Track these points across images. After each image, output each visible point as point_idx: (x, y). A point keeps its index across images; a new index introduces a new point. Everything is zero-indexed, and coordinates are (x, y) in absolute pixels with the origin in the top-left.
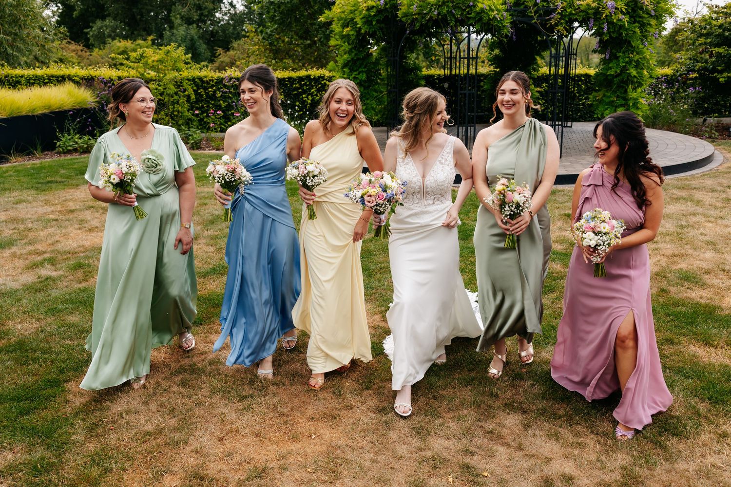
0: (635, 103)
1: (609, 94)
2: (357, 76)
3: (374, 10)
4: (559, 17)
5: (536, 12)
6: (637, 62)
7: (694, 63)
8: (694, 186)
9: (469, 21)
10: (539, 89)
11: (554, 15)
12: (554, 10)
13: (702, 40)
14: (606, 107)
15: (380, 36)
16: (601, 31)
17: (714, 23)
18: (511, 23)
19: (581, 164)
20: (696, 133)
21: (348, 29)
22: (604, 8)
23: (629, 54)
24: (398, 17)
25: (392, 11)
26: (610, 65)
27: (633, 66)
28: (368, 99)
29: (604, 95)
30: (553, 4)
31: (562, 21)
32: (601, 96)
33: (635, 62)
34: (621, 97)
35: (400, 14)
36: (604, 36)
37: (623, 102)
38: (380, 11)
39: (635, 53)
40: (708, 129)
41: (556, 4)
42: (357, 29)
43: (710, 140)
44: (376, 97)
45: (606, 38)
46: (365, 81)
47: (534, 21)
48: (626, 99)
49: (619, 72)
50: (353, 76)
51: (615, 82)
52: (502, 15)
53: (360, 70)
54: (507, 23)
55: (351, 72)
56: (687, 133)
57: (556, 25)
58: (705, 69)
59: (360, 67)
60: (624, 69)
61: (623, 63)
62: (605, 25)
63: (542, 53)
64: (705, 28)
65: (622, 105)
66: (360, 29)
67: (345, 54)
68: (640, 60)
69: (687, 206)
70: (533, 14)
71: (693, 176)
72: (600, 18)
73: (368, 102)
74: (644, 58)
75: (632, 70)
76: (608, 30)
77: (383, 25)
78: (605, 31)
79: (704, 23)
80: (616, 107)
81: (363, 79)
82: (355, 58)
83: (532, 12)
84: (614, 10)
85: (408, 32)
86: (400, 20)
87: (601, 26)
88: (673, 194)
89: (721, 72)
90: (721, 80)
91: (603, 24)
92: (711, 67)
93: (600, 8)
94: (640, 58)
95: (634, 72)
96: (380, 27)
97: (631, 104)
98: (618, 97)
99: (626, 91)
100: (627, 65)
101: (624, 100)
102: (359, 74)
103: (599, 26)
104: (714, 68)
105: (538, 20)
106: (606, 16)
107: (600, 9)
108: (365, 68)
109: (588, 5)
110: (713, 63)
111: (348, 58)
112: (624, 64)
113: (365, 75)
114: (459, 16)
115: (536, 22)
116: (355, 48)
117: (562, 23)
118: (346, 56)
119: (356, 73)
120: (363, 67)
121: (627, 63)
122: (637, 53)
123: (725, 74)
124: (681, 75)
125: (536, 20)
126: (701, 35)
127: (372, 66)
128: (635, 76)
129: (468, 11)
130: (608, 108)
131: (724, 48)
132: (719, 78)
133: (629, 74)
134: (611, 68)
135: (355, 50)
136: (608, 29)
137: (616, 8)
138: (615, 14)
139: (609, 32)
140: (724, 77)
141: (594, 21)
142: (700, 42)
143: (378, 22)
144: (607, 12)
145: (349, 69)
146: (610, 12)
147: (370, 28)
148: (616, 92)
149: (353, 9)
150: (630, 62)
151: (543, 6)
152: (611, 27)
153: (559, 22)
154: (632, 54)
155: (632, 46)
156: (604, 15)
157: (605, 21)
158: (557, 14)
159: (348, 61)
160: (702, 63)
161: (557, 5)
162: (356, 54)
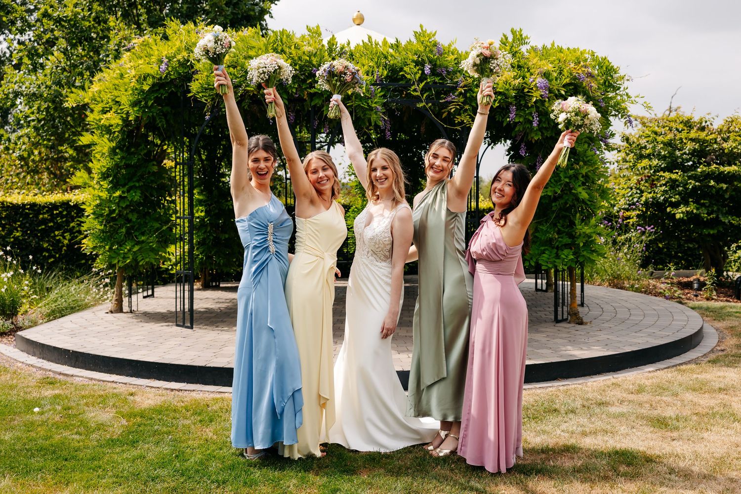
0: (587, 241)
1: (544, 228)
3: (150, 81)
4: (462, 100)
5: (423, 91)
6: (586, 177)
7: (637, 193)
9: (312, 100)
11: (452, 97)
12: (454, 89)
13: (645, 162)
14: (543, 248)
15: (163, 126)
16: (528, 125)
17: (660, 139)
18: (384, 105)
21: (108, 115)
22: (532, 89)
23: (572, 165)
24: (189, 92)
25: (183, 85)
27: (580, 183)
28: (143, 234)
30: (451, 80)
31: (467, 107)
33: (583, 177)
34: (564, 232)
35: (194, 86)
36: (533, 135)
37: (569, 241)
38: (160, 85)
39: (581, 163)
41: (455, 80)
42: (124, 116)
44: (158, 229)
45: (536, 138)
46: (139, 204)
47: (420, 105)
48: (572, 236)
49: (559, 192)
51: (554, 209)
52: (367, 90)
53: (131, 184)
54: (375, 103)
55: (112, 187)
57: (458, 113)
58: (654, 201)
59: (130, 180)
61: (565, 177)
62: (535, 115)
64: (645, 147)
65: (567, 246)
66: (128, 114)
67: (105, 157)
68: (589, 174)
70: (418, 94)
72: (527, 106)
75: (580, 189)
76: (538, 125)
77: (167, 109)
78: (535, 124)
79: (645, 140)
80: (557, 248)
81: (135, 200)
82: (121, 164)
83: (416, 90)
84: (547, 92)
85: (207, 117)
86: (194, 96)
87: (527, 117)
89: (676, 205)
90: (678, 216)
91: (531, 114)
93: (524, 88)
96: (162, 111)
97: (581, 244)
98: (559, 232)
99: (572, 224)
100: (572, 181)
101: (570, 238)
103: (525, 119)
104: (665, 200)
105: (427, 104)
106: (536, 102)
107: (526, 90)
108: (138, 181)
109: (506, 82)
112: (567, 180)
113: (139, 194)
114: (294, 91)
115: (424, 106)
116: (120, 146)
117: (466, 110)
119: (125, 189)
120: (134, 180)
121: (570, 178)
122: (585, 163)
123: (683, 208)
125: (424, 104)
126: (641, 157)
127: (152, 178)
128: (583, 201)
129: (310, 83)
130: (545, 250)
131: (677, 173)
132: (674, 214)
135: (121, 149)
136: (540, 121)
137: (551, 91)
138: (548, 98)
139: (540, 129)
140: (682, 213)
141: (517, 110)
142: (643, 165)
143: (157, 100)
144: (536, 96)
146: (541, 96)
147: (144, 111)
148: (555, 225)
149: (116, 82)
150: (575, 177)
151: (435, 83)
152: (544, 120)
153: (462, 108)
154: (578, 164)
156: (534, 99)
157: (534, 110)
158: (458, 96)
159: (110, 170)
160: (650, 193)
161: (457, 82)
162: (122, 158)
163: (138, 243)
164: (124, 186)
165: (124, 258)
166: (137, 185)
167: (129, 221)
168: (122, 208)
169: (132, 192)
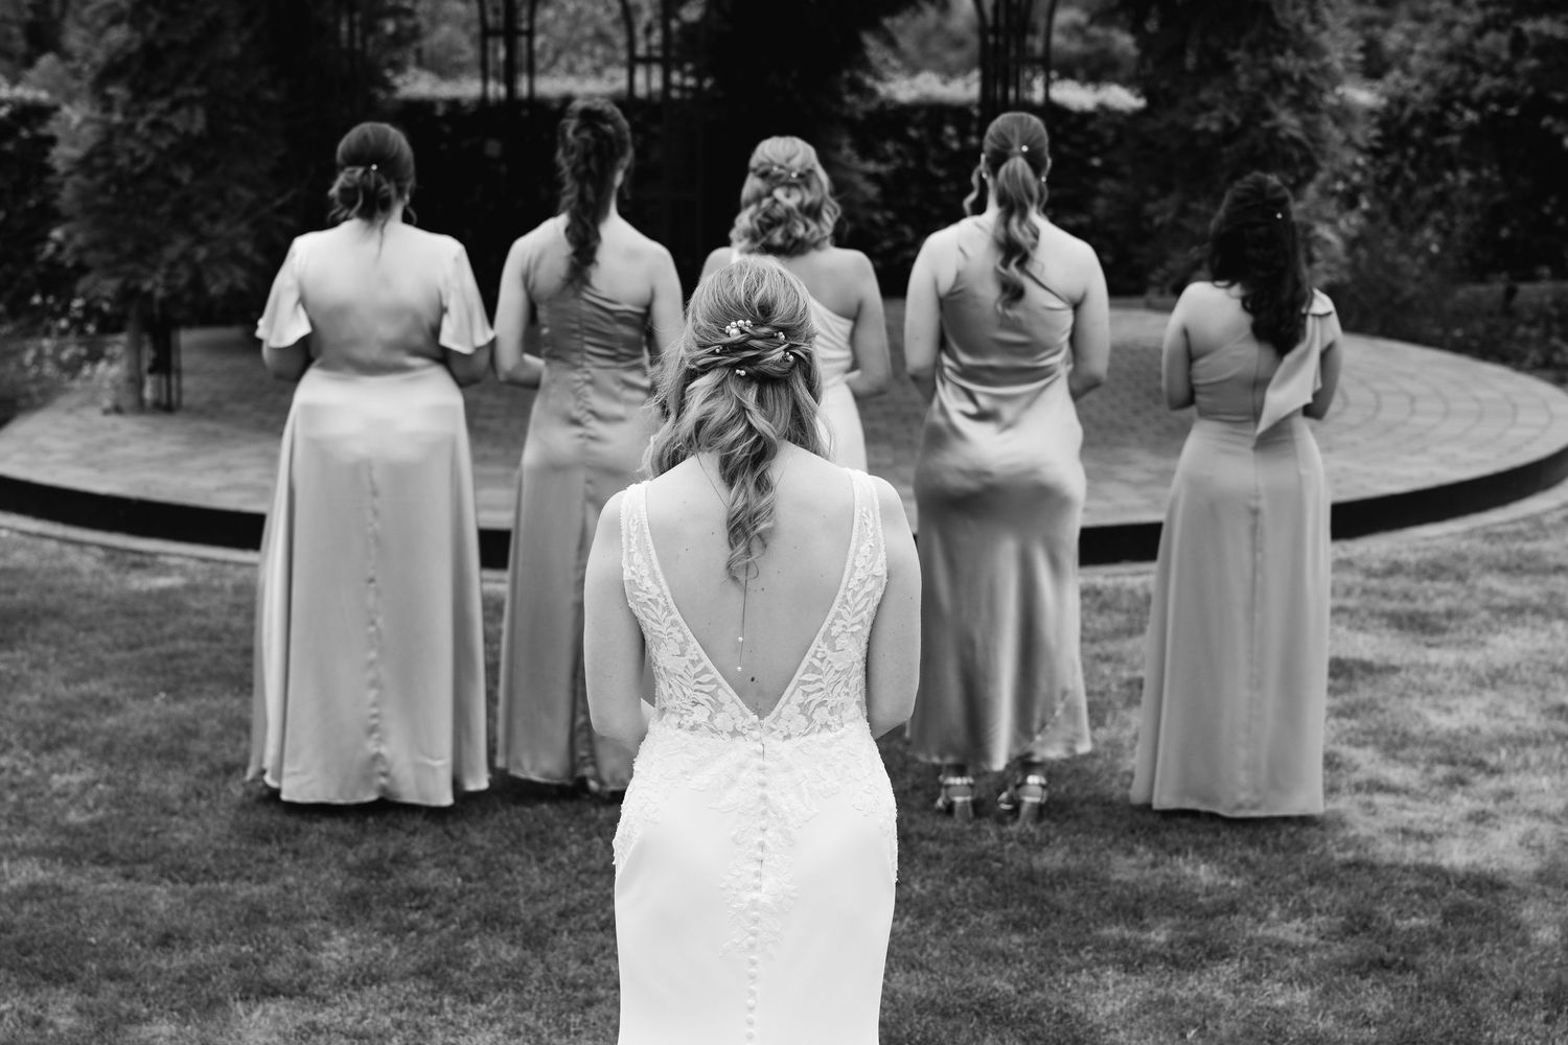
2: (166, 120)
8: (1552, 561)
10: (871, 166)
19: (1127, 482)
20: (1491, 347)
26: (1205, 95)
29: (1184, 211)
32: (1170, 216)
40: (1534, 333)
43: (1550, 374)
50: (150, 116)
55: (136, 99)
56: (1459, 348)
58: (1507, 98)
60: (1256, 111)
63: (887, 22)
67: (115, 21)
69: (1553, 635)
71: (1535, 520)
73: (220, 228)
74: (1324, 70)
75: (1283, 116)
82: (161, 43)
88: (1491, 592)
92: (1530, 91)
94: (1312, 71)
95: (1289, 122)
102: (175, 106)
108: (199, 83)
110: (1533, 76)
111: (128, 42)
118: (118, 35)
119: (162, 104)
124: (1416, 118)
133: (1275, 129)
134: (1206, 107)
145: (132, 86)
155: (1276, 26)
159: (129, 57)
162: (162, 27)
163: (201, 240)
164: (162, 94)
165: (168, 276)
166: (197, 92)
167: (175, 183)
168: (159, 151)
169: (183, 112)
